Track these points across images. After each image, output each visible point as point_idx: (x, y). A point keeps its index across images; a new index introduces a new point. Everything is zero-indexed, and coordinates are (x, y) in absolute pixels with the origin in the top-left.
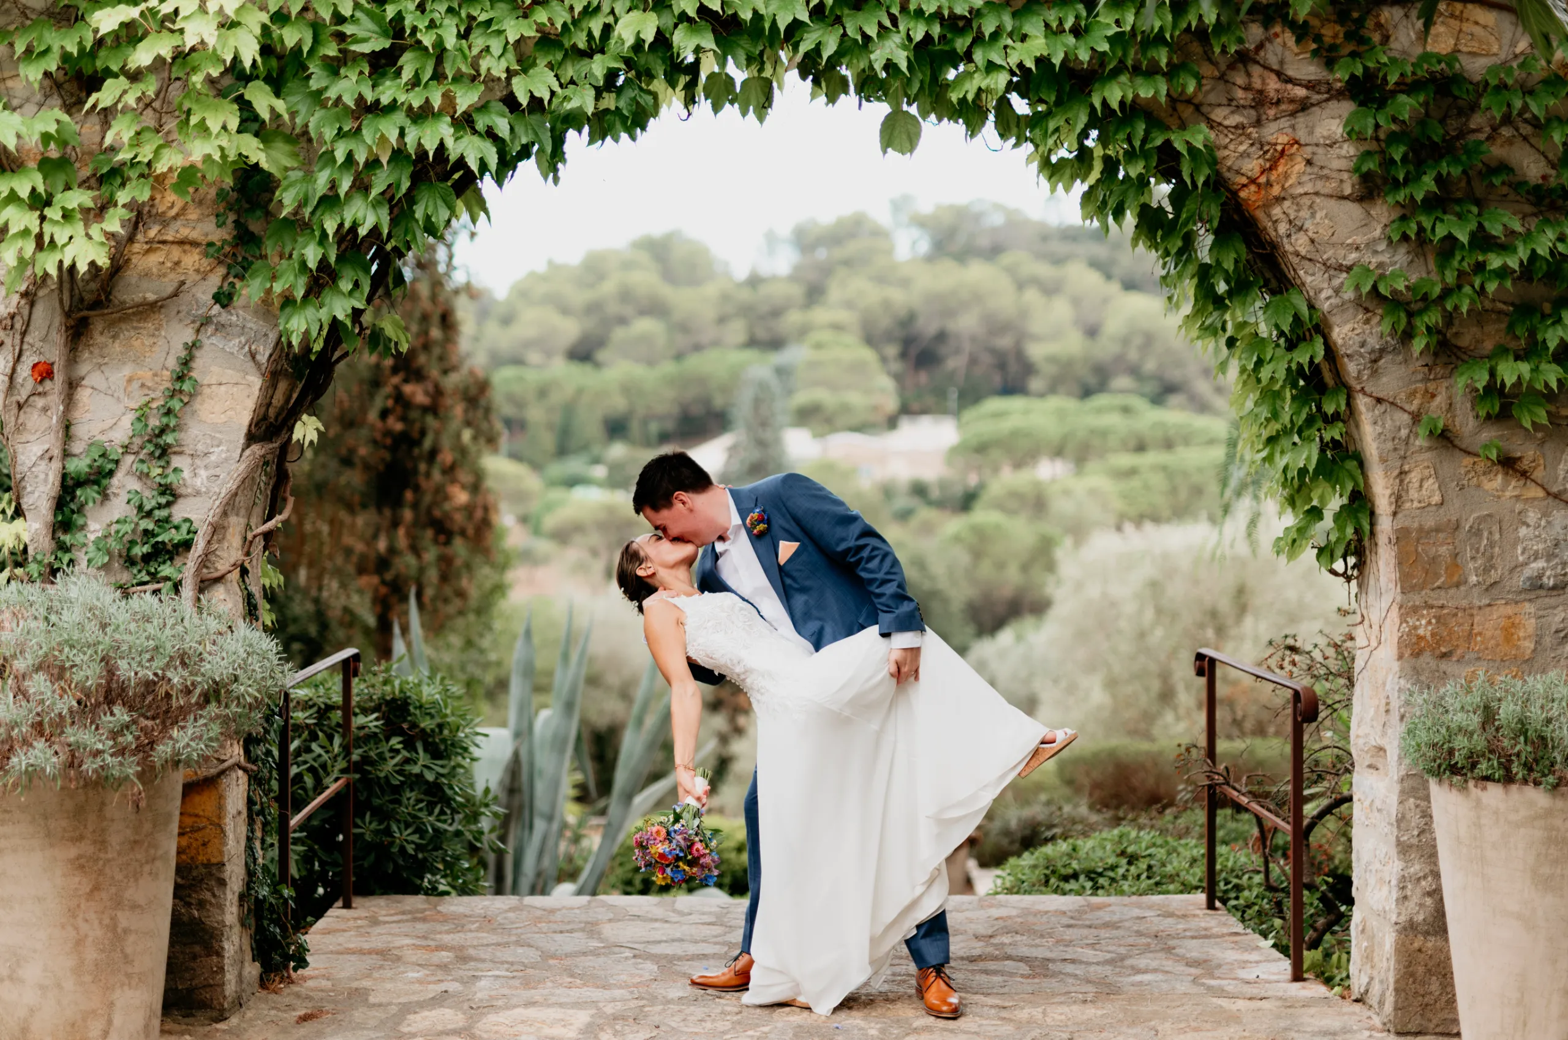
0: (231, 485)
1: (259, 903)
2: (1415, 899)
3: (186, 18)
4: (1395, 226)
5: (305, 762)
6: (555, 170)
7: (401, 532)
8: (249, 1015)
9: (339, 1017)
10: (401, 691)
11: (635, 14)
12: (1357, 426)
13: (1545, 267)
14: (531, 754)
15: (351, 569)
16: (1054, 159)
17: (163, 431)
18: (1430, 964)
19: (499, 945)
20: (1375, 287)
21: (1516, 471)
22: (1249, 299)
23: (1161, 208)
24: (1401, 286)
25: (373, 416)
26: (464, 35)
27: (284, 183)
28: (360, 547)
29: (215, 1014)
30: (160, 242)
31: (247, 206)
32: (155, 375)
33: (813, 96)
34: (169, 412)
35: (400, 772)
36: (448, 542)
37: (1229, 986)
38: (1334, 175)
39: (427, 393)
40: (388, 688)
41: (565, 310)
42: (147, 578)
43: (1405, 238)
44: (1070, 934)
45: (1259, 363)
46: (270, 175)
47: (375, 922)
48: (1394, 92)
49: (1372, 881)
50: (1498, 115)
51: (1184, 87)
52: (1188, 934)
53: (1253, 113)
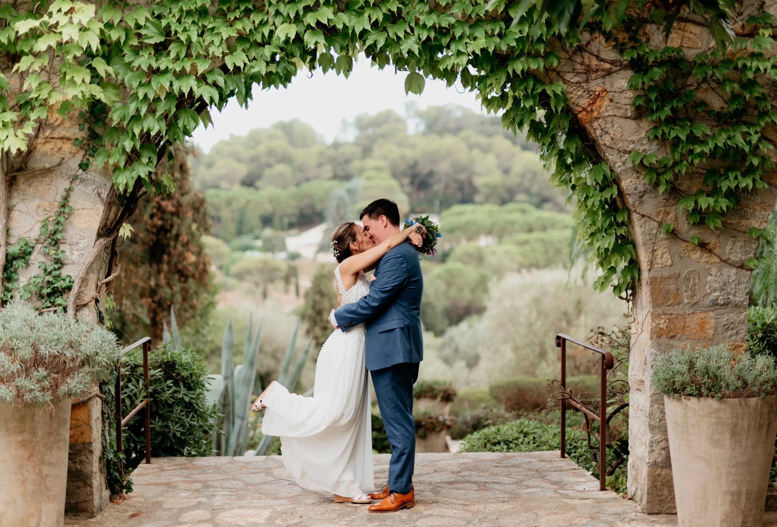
0: (90, 259)
1: (108, 461)
2: (656, 451)
3: (62, 26)
4: (651, 131)
5: (126, 393)
6: (246, 102)
7: (162, 276)
8: (106, 514)
9: (150, 515)
10: (171, 358)
11: (286, 25)
12: (633, 228)
13: (721, 152)
14: (233, 387)
15: (137, 295)
16: (489, 97)
17: (55, 233)
18: (664, 481)
19: (224, 480)
20: (642, 161)
21: (706, 249)
22: (582, 167)
23: (540, 122)
24: (654, 161)
25: (146, 217)
26: (201, 35)
27: (113, 109)
28: (141, 284)
29: (89, 514)
30: (51, 138)
31: (94, 120)
32: (51, 204)
33: (372, 65)
34: (58, 223)
35: (172, 397)
36: (185, 282)
37: (571, 493)
38: (623, 106)
39: (173, 205)
40: (165, 356)
41: (240, 160)
42: (50, 305)
43: (656, 137)
44: (496, 470)
45: (587, 198)
46: (105, 104)
47: (162, 470)
48: (652, 66)
49: (637, 443)
50: (701, 79)
51: (552, 63)
52: (552, 469)
53: (585, 76)
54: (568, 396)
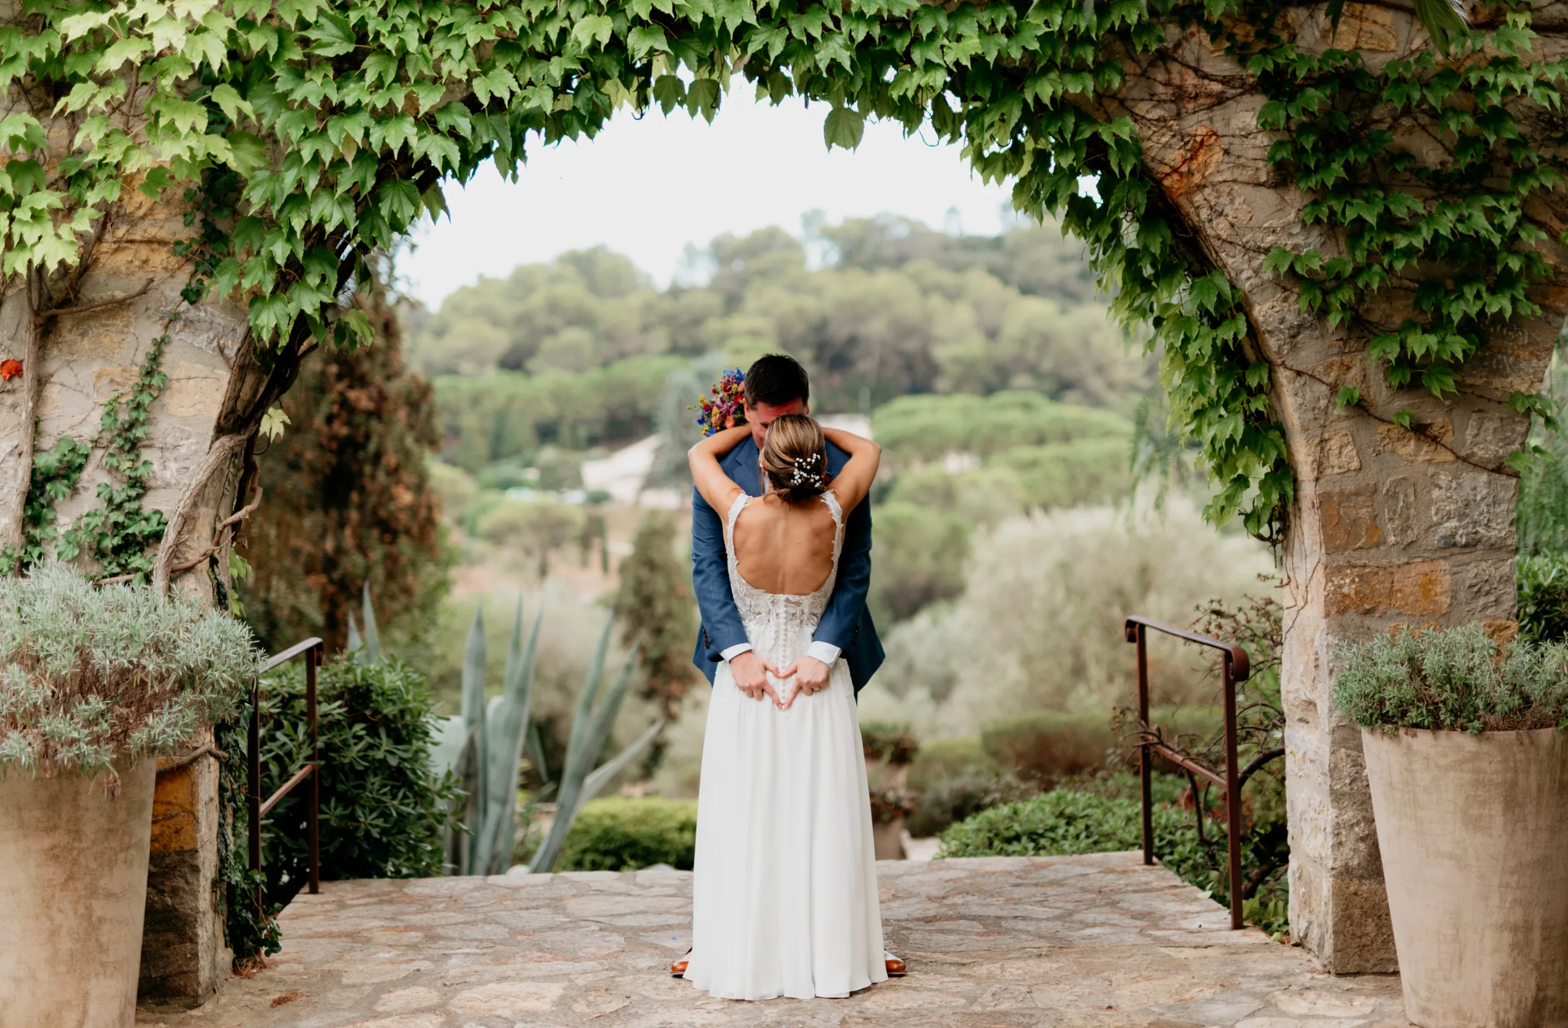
0: (201, 476)
1: (231, 888)
2: (1349, 845)
3: (154, 24)
4: (1308, 210)
5: (270, 751)
6: (514, 169)
7: (348, 532)
8: (223, 1000)
9: (314, 999)
10: (363, 679)
11: (591, 19)
12: (1279, 398)
13: (1447, 246)
14: (484, 740)
15: (299, 569)
16: (986, 154)
17: (132, 425)
18: (1366, 906)
19: (466, 923)
20: (1292, 268)
21: (1426, 436)
22: (1175, 281)
23: (1089, 199)
24: (1316, 265)
25: (319, 421)
26: (426, 40)
27: (251, 183)
28: (307, 548)
29: (189, 1001)
30: (128, 241)
31: (213, 205)
32: (124, 371)
33: (759, 97)
34: (138, 406)
35: (364, 758)
36: (393, 542)
37: (1175, 936)
38: (1250, 163)
39: (371, 398)
40: (350, 677)
41: (496, 322)
42: (117, 570)
43: (1318, 221)
44: (1018, 893)
45: (1186, 341)
46: (237, 174)
47: (342, 905)
48: (1302, 87)
49: (1307, 829)
50: (1399, 107)
51: (1109, 83)
52: (1130, 888)
53: (1173, 106)
54: (1156, 740)
